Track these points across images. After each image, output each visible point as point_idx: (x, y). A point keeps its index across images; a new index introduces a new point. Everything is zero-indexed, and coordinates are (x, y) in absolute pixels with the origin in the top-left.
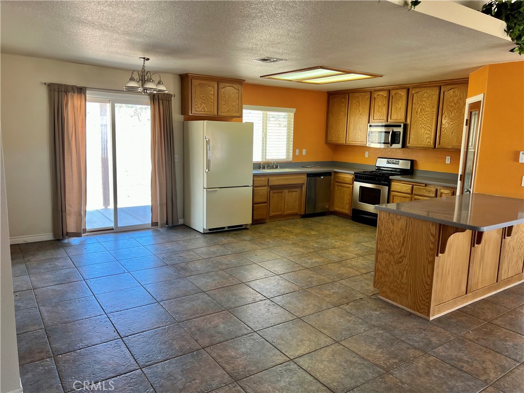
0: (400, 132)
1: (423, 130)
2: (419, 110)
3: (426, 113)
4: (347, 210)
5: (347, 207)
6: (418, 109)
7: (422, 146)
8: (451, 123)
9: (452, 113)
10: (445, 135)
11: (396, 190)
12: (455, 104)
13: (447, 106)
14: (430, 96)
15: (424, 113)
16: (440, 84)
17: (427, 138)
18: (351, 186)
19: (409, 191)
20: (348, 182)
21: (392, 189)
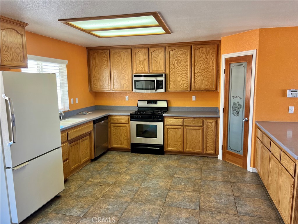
0: (163, 80)
1: (180, 78)
2: (176, 63)
3: (182, 66)
4: (125, 145)
5: (125, 142)
6: (174, 63)
7: (180, 90)
8: (202, 72)
9: (202, 65)
10: (198, 81)
11: (170, 124)
12: (204, 59)
13: (198, 61)
14: (183, 53)
15: (179, 65)
16: (191, 45)
17: (184, 84)
18: (128, 125)
19: (181, 124)
20: (125, 122)
21: (166, 123)
